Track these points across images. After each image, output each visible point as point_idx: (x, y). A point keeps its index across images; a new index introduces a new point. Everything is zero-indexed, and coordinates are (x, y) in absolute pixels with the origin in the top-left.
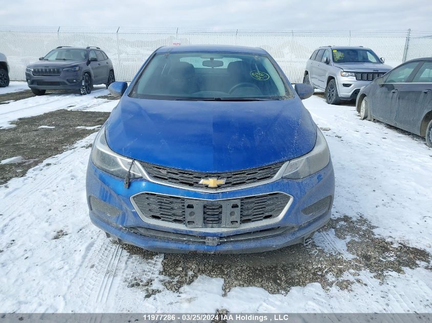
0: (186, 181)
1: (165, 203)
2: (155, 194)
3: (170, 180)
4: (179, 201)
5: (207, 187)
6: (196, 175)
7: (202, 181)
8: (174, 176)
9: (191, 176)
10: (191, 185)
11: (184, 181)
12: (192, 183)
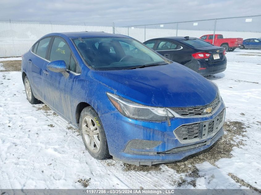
0: (198, 113)
1: (191, 128)
2: (186, 125)
3: (190, 114)
4: (197, 125)
5: (207, 113)
6: (201, 108)
7: (205, 111)
8: (191, 111)
9: (199, 109)
10: (200, 114)
11: (197, 113)
12: (200, 113)
